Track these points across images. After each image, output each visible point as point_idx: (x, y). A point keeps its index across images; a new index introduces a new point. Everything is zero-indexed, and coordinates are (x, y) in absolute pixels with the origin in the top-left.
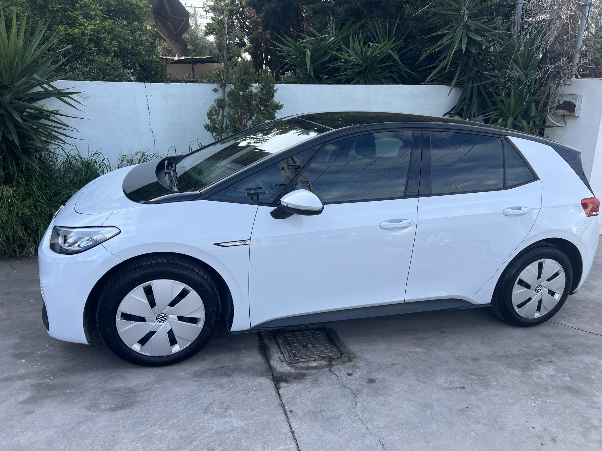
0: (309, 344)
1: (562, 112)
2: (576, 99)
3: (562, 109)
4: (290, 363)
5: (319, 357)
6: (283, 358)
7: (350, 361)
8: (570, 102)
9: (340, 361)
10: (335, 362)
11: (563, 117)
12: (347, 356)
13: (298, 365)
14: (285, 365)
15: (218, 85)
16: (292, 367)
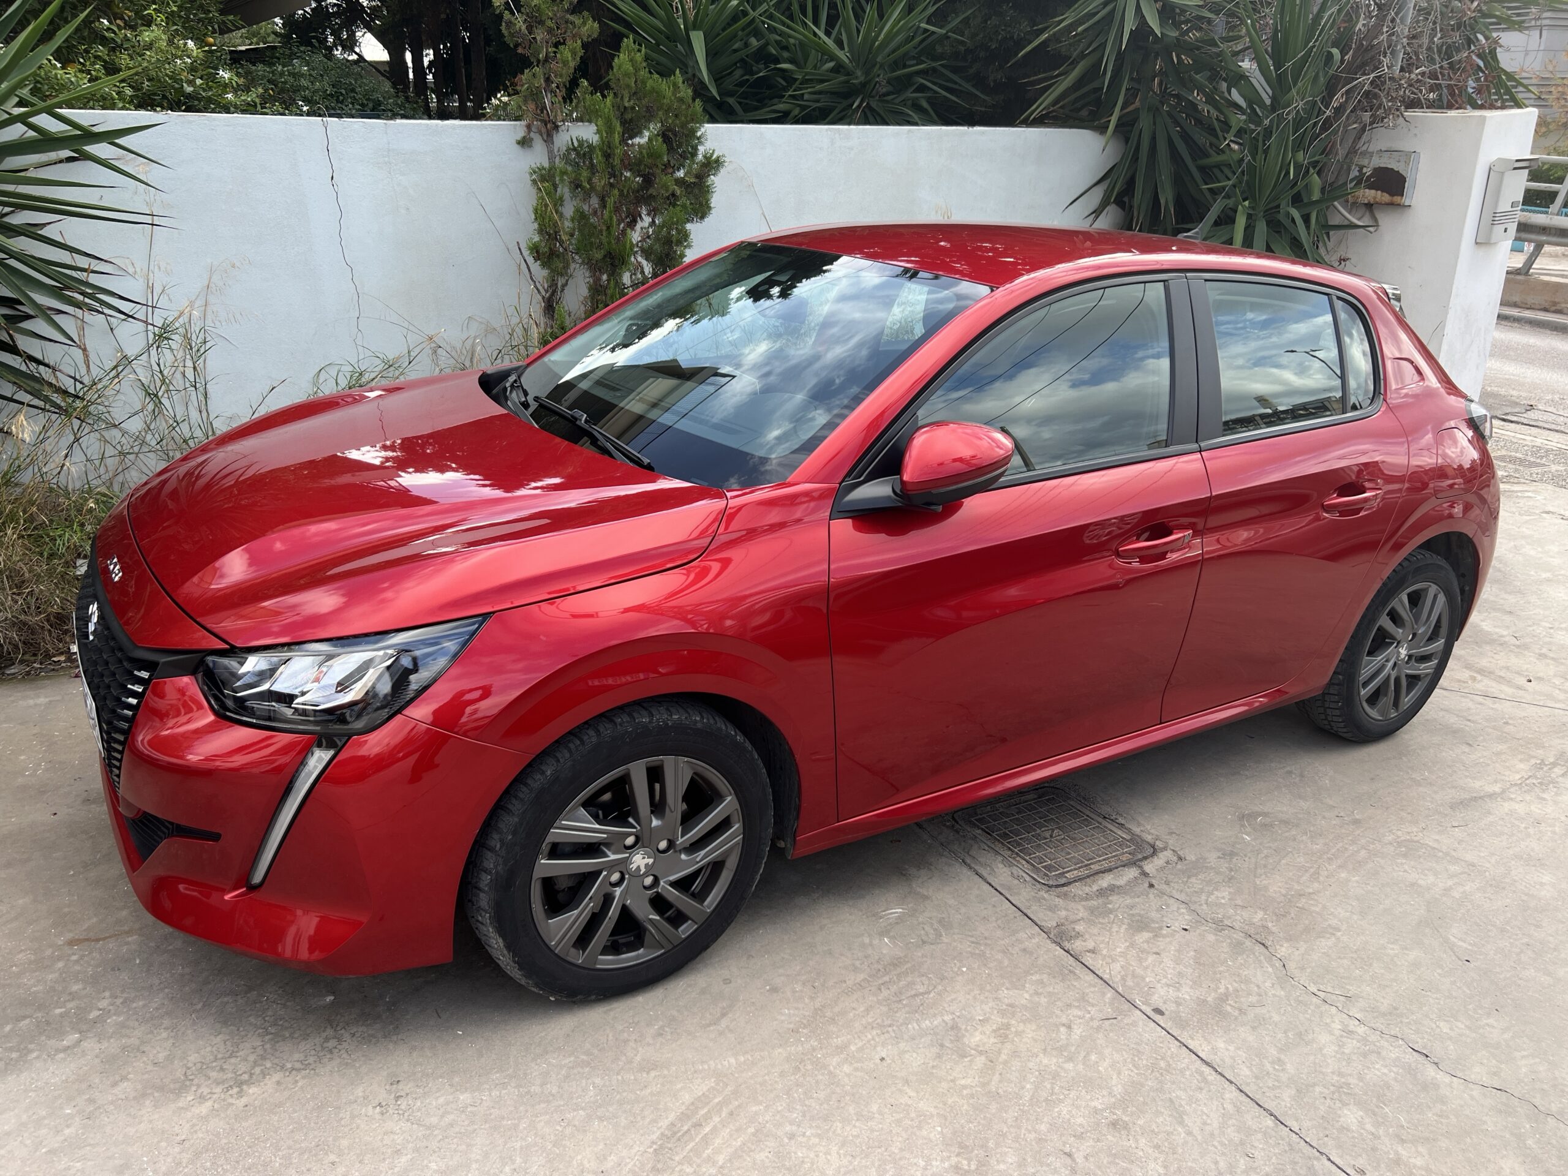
0: (1053, 830)
1: (1370, 195)
2: (1407, 163)
3: (1370, 187)
4: (1050, 886)
5: (1104, 860)
6: (1025, 875)
7: (1180, 859)
8: (1392, 169)
9: (1159, 861)
10: (1149, 867)
11: (1369, 206)
12: (1165, 849)
13: (1076, 889)
14: (1043, 893)
15: (529, 127)
16: (1065, 895)
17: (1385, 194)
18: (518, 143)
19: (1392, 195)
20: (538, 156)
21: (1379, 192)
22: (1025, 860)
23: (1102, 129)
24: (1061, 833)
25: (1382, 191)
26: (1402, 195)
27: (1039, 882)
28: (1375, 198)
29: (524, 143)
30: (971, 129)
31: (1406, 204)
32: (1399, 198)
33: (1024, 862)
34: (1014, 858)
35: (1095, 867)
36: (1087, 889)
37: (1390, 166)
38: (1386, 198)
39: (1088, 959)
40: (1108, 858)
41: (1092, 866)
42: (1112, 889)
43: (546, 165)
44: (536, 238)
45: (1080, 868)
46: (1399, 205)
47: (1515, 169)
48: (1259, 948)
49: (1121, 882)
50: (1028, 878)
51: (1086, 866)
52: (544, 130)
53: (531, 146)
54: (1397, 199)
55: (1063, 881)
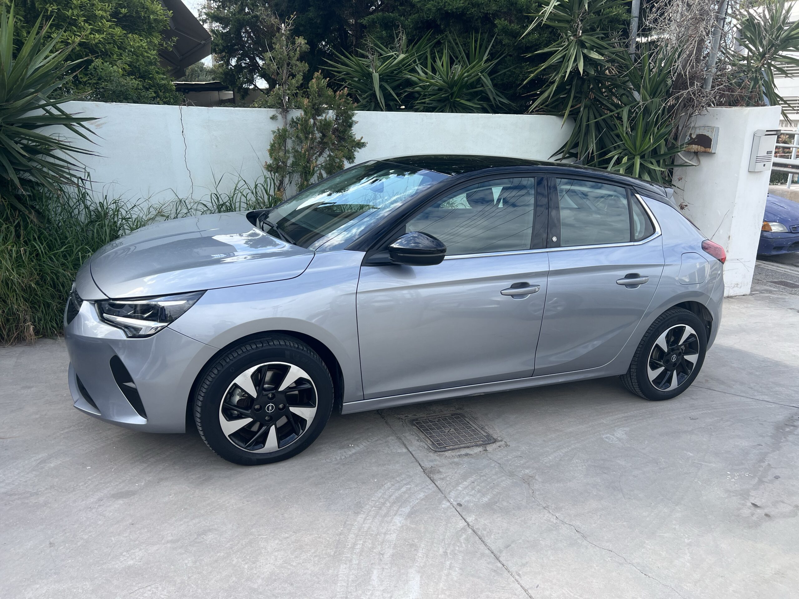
0: (450, 429)
1: (695, 147)
2: (712, 132)
3: (696, 144)
4: (436, 451)
5: (468, 443)
6: (426, 446)
7: (507, 445)
9: (494, 446)
10: (490, 448)
11: (696, 153)
12: (501, 441)
13: (448, 453)
14: (431, 454)
15: (276, 111)
16: (441, 456)
17: (702, 147)
18: (271, 118)
19: (705, 147)
20: (279, 125)
21: (699, 146)
22: (430, 440)
23: (562, 116)
24: (454, 430)
26: (710, 148)
27: (431, 448)
28: (697, 149)
29: (273, 118)
30: (494, 115)
31: (713, 152)
34: (425, 439)
35: (462, 445)
36: (453, 454)
37: (704, 134)
38: (703, 149)
39: (438, 482)
40: (471, 442)
42: (467, 455)
43: (282, 128)
45: (455, 445)
46: (709, 153)
47: (766, 135)
48: (525, 485)
49: (471, 453)
50: (427, 448)
51: (458, 445)
52: (283, 112)
53: (277, 120)
54: (708, 150)
55: (443, 449)
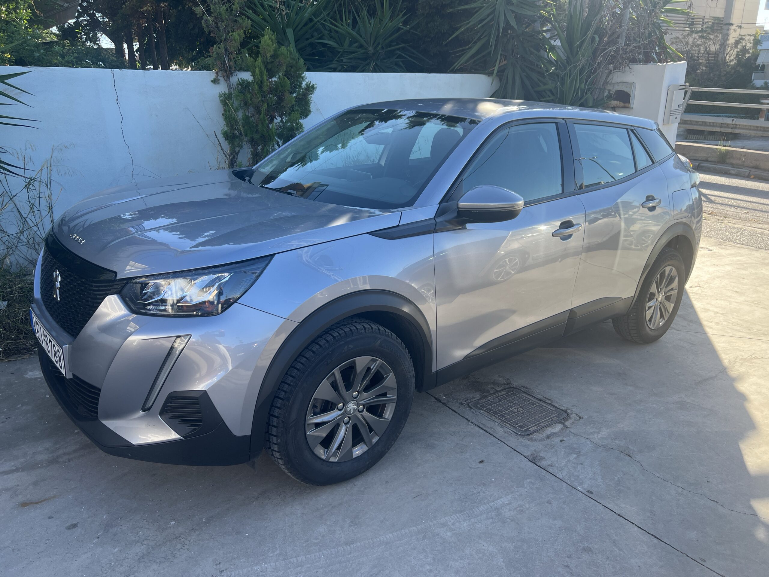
0: (518, 408)
1: (613, 102)
2: (631, 88)
3: (615, 99)
4: (524, 436)
5: (546, 421)
6: (510, 431)
7: (580, 418)
8: (624, 91)
9: (571, 420)
10: (568, 423)
11: (615, 108)
12: (572, 413)
13: (535, 436)
14: (521, 439)
15: (217, 73)
16: (531, 440)
17: (621, 103)
18: (212, 81)
19: (624, 103)
20: (222, 88)
21: (618, 102)
23: (490, 74)
24: (522, 409)
25: (620, 101)
27: (518, 434)
28: (616, 105)
29: (215, 81)
30: (429, 74)
31: (631, 107)
32: (628, 104)
33: (508, 425)
34: (503, 423)
35: (542, 425)
36: (541, 436)
37: (623, 90)
38: (622, 104)
39: (550, 469)
40: (547, 420)
41: (541, 424)
42: (553, 434)
43: (227, 92)
44: (226, 129)
45: (536, 425)
46: (628, 107)
47: (679, 89)
48: (627, 458)
49: (556, 431)
50: (512, 433)
51: (538, 424)
52: (225, 75)
53: (219, 83)
54: (627, 105)
55: (529, 433)
